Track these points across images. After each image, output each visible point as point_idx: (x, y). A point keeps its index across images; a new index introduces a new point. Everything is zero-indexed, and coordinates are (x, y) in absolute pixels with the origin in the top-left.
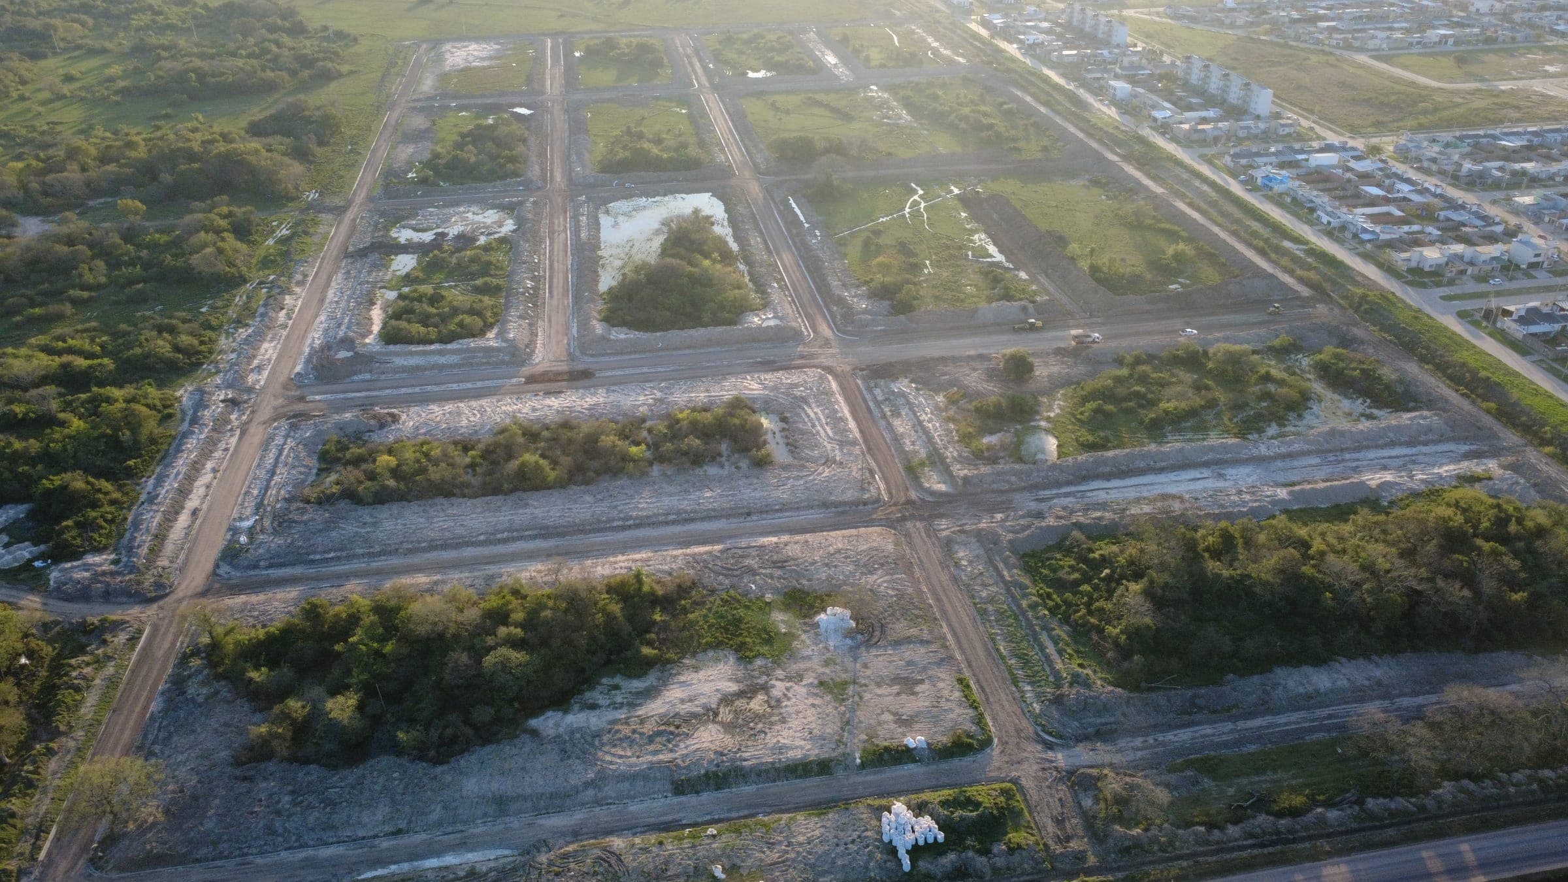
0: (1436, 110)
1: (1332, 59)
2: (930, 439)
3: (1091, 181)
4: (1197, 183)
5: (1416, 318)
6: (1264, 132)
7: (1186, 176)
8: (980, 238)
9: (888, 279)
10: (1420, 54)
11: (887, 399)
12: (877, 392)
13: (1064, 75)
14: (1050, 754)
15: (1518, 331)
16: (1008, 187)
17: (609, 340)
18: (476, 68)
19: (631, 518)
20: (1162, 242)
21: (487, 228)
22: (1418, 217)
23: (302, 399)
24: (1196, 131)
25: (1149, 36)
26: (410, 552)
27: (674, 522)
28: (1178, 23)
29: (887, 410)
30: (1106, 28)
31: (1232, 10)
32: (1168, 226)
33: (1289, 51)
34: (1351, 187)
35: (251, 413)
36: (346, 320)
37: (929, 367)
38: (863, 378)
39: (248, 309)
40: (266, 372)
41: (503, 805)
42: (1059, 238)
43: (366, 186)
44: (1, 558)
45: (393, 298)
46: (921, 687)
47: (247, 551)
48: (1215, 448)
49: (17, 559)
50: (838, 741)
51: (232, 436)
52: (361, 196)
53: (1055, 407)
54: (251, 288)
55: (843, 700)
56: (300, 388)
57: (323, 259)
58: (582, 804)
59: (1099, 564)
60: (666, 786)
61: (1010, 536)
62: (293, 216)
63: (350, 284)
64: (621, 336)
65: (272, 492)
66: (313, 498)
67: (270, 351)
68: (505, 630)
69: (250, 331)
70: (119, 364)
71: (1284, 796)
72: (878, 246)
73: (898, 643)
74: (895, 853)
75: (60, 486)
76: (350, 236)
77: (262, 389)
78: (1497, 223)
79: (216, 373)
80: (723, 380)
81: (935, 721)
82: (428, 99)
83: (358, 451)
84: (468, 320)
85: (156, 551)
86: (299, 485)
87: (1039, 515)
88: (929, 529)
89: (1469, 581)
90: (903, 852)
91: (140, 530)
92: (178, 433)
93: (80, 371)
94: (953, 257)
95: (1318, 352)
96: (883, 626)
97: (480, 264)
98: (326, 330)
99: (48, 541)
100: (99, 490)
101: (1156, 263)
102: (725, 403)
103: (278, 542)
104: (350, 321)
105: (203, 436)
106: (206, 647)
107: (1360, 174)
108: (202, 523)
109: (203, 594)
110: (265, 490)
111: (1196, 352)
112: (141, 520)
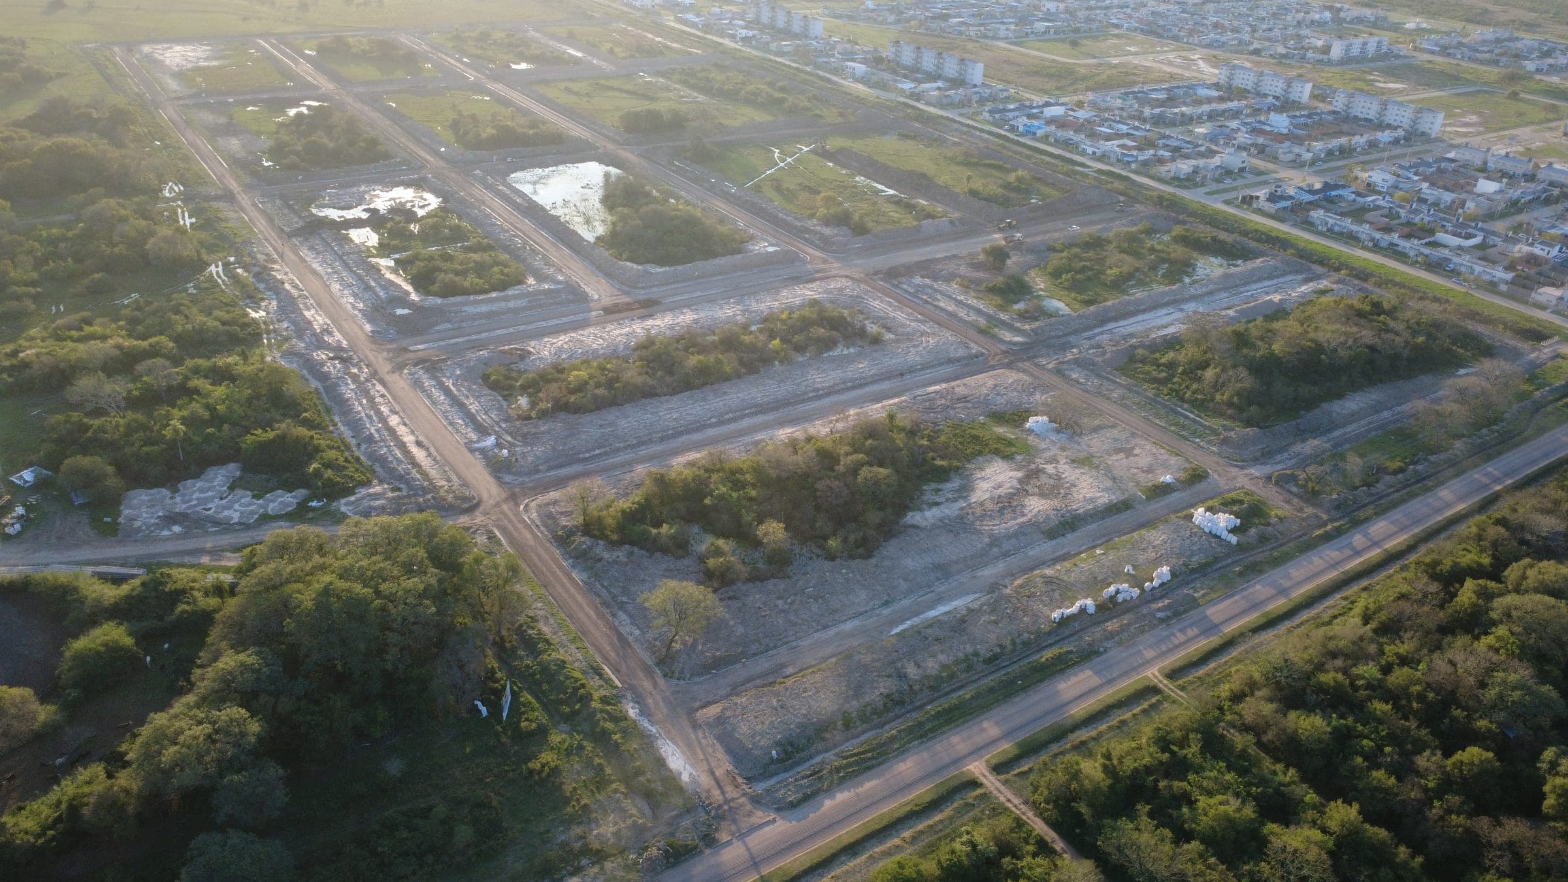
0: (1089, 77)
1: (982, 45)
2: (979, 311)
3: (899, 135)
4: (977, 133)
5: (1202, 207)
6: (992, 96)
9: (832, 211)
10: (1040, 41)
11: (918, 291)
12: (905, 286)
13: (795, 61)
14: (1246, 471)
15: (1271, 208)
16: (843, 142)
17: (652, 274)
19: (818, 390)
20: (997, 173)
22: (1148, 145)
23: (405, 350)
24: (945, 96)
26: (662, 439)
27: (853, 388)
29: (924, 297)
31: (873, 10)
34: (1087, 129)
35: (368, 366)
36: (373, 284)
37: (924, 267)
38: (882, 280)
39: (244, 286)
40: (336, 333)
41: (943, 570)
42: (923, 175)
43: (227, 176)
44: (265, 507)
45: (392, 263)
46: (1137, 451)
47: (517, 460)
48: (1164, 294)
49: (288, 505)
50: (1120, 488)
51: (374, 385)
52: (234, 185)
53: (1039, 282)
54: (220, 269)
55: (1097, 467)
56: (392, 341)
57: (266, 239)
58: (997, 558)
59: (1171, 365)
60: (1041, 536)
61: (1100, 359)
62: (178, 206)
63: (329, 257)
64: (658, 270)
65: (482, 417)
66: (533, 414)
67: (318, 318)
68: (850, 458)
69: (274, 303)
70: (176, 341)
71: (1388, 464)
72: (789, 190)
73: (1096, 430)
74: (1219, 537)
75: (278, 436)
76: (270, 220)
77: (352, 346)
78: (1198, 146)
79: (287, 339)
80: (777, 292)
81: (1166, 467)
82: (191, 96)
83: (530, 376)
84: (506, 270)
85: (425, 475)
86: (500, 409)
87: (1099, 346)
88: (1037, 365)
89: (1397, 333)
90: (1225, 535)
91: (391, 462)
92: (316, 389)
93: (144, 350)
94: (856, 193)
95: (1169, 232)
96: (1075, 422)
97: (451, 229)
98: (355, 295)
99: (306, 484)
100: (312, 437)
101: (1007, 186)
102: (802, 306)
103: (539, 450)
104: (379, 284)
105: (353, 386)
106: (576, 527)
107: (1086, 120)
108: (437, 450)
109: (513, 498)
110: (470, 418)
111: (1099, 238)
112: (382, 455)
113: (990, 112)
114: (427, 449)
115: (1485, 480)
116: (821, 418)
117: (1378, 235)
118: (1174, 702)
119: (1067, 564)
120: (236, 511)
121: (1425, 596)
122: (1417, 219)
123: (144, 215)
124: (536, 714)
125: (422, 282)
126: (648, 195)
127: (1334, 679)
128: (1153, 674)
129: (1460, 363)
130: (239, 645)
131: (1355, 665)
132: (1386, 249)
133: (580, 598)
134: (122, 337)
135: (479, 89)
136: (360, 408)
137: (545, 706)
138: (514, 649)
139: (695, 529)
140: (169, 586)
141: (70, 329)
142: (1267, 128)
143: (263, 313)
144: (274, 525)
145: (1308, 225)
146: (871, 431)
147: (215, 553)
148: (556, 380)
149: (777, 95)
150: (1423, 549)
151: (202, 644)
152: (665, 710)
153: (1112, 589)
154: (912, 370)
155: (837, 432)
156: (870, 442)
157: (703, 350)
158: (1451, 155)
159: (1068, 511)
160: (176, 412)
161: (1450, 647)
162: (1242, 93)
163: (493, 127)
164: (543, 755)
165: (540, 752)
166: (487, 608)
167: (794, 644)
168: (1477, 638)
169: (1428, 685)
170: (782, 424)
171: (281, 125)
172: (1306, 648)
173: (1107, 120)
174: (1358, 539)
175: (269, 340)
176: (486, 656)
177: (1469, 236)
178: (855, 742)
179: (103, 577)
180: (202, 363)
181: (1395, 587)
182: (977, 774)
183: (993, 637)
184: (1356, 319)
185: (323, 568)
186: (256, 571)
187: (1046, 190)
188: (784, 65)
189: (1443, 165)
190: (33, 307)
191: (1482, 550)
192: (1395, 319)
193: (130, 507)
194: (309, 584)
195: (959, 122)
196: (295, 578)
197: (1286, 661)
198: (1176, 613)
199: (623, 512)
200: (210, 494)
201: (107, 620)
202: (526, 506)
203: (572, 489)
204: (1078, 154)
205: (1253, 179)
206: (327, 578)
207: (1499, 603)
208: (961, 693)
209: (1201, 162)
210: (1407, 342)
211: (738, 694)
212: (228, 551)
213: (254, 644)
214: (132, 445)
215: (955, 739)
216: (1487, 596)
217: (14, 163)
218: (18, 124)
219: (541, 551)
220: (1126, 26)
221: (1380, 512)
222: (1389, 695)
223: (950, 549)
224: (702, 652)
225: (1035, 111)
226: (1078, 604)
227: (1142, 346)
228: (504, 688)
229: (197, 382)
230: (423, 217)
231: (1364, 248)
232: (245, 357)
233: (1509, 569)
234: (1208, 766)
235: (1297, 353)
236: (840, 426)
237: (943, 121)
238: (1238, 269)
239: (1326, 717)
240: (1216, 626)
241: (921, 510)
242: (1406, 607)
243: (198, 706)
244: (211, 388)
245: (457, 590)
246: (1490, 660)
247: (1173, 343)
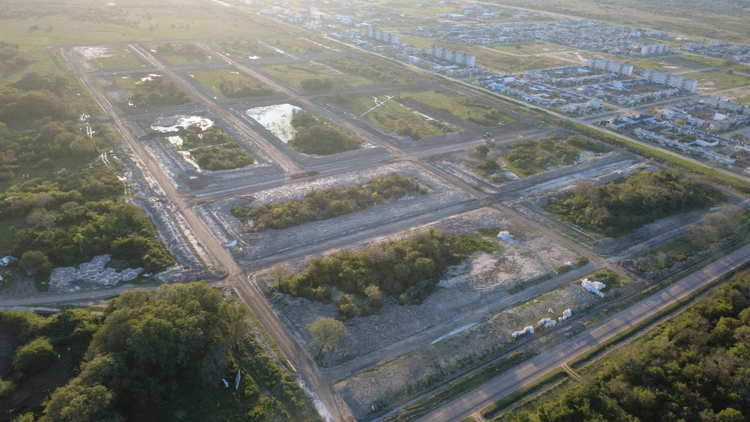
0: (526, 63)
1: (475, 48)
2: (474, 178)
3: (435, 91)
4: (472, 90)
5: (582, 126)
6: (479, 72)
9: (403, 128)
10: (502, 46)
12: (438, 166)
14: (607, 260)
15: (615, 127)
16: (408, 95)
17: (313, 159)
19: (395, 217)
20: (482, 110)
22: (555, 96)
23: (194, 197)
24: (455, 72)
26: (319, 242)
27: (413, 217)
29: (447, 171)
30: (388, 37)
31: (423, 31)
34: (525, 88)
35: (175, 205)
36: (179, 164)
37: (447, 156)
38: (427, 162)
39: (116, 165)
40: (161, 188)
41: (458, 310)
42: (447, 111)
43: (111, 110)
44: (122, 276)
45: (189, 154)
46: (553, 249)
47: (247, 253)
48: (565, 169)
49: (132, 275)
50: (545, 268)
51: (178, 214)
52: (114, 115)
53: (503, 164)
54: (106, 156)
55: (534, 257)
56: (187, 193)
57: (129, 142)
58: (485, 304)
59: (569, 206)
60: (506, 293)
61: (534, 202)
62: (87, 125)
63: (158, 150)
64: (318, 157)
65: (230, 231)
66: (255, 230)
67: (152, 181)
68: (411, 253)
69: (131, 173)
70: (82, 193)
71: (678, 256)
72: (381, 118)
73: (532, 238)
74: (595, 294)
75: (129, 241)
76: (131, 132)
77: (168, 195)
78: (579, 96)
79: (136, 191)
80: (376, 168)
81: (568, 258)
82: (95, 72)
83: (254, 210)
84: (244, 157)
85: (201, 261)
86: (239, 227)
87: (533, 196)
88: (503, 205)
89: (679, 190)
90: (598, 292)
91: (185, 254)
92: (150, 217)
93: (66, 197)
94: (414, 119)
95: (566, 138)
96: (522, 234)
97: (218, 137)
98: (171, 169)
99: (142, 264)
100: (146, 241)
101: (487, 116)
102: (388, 175)
103: (258, 248)
104: (182, 164)
105: (167, 215)
106: (276, 288)
107: (525, 84)
108: (208, 248)
109: (244, 272)
110: (225, 231)
111: (532, 142)
112: (180, 250)
113: (479, 80)
114: (203, 247)
115: (727, 265)
116: (396, 232)
117: (668, 141)
118: (575, 380)
119: (519, 308)
120: (107, 279)
121: (700, 326)
122: (686, 133)
123: (70, 129)
124: (253, 386)
125: (203, 163)
126: (313, 120)
127: (656, 370)
128: (564, 365)
129: (712, 205)
130: (104, 351)
131: (666, 362)
132: (672, 147)
133: (276, 325)
134: (56, 190)
135: (233, 68)
136: (170, 226)
137: (257, 382)
138: (243, 351)
139: (334, 289)
140: (72, 318)
141: (30, 187)
142: (612, 88)
143: (125, 178)
144: (126, 286)
145: (633, 135)
146: (421, 240)
147: (96, 300)
148: (267, 212)
149: (376, 71)
150: (697, 300)
151: (86, 349)
152: (318, 384)
153: (542, 321)
154: (441, 208)
155: (405, 239)
156: (421, 245)
157: (339, 197)
158: (702, 101)
159: (520, 280)
160: (80, 229)
161: (715, 354)
162: (600, 71)
163: (240, 87)
164: (256, 408)
165: (255, 406)
166: (230, 331)
167: (383, 349)
168: (728, 348)
169: (704, 373)
170: (378, 235)
171: (138, 86)
172: (641, 353)
173: (535, 84)
174: (664, 295)
175: (127, 192)
176: (228, 355)
177: (712, 141)
178: (414, 401)
179: (40, 313)
180: (95, 203)
181: (684, 321)
182: (476, 419)
183: (483, 346)
184: (659, 183)
185: (147, 311)
186: (115, 312)
187: (506, 118)
188: (380, 57)
189: (698, 106)
190: (14, 175)
191: (728, 302)
192: (678, 183)
193: (55, 277)
194: (141, 320)
195: (464, 85)
196: (133, 316)
197: (631, 360)
198: (575, 333)
199: (299, 280)
200: (95, 270)
201: (40, 335)
202: (251, 276)
203: (273, 268)
204: (521, 100)
205: (605, 112)
206: (149, 316)
207: (738, 330)
208: (467, 375)
209: (581, 105)
210: (684, 194)
211: (355, 376)
212: (102, 299)
213: (112, 351)
214: (58, 245)
215: (465, 400)
216: (732, 326)
217: (9, 105)
218: (12, 85)
219: (257, 299)
220: (543, 38)
221: (674, 281)
222: (685, 379)
223: (462, 299)
224: (337, 353)
225: (500, 79)
226: (525, 329)
227: (554, 196)
228: (237, 372)
229: (91, 213)
230: (205, 131)
231: (661, 147)
232: (115, 201)
233: (742, 312)
234: (594, 416)
235: (631, 200)
236: (406, 236)
237: (456, 84)
238: (600, 157)
239: (653, 390)
240: (595, 340)
241: (446, 279)
242: (692, 332)
243: (81, 384)
244: (97, 216)
245: (215, 321)
246: (736, 361)
247: (569, 194)
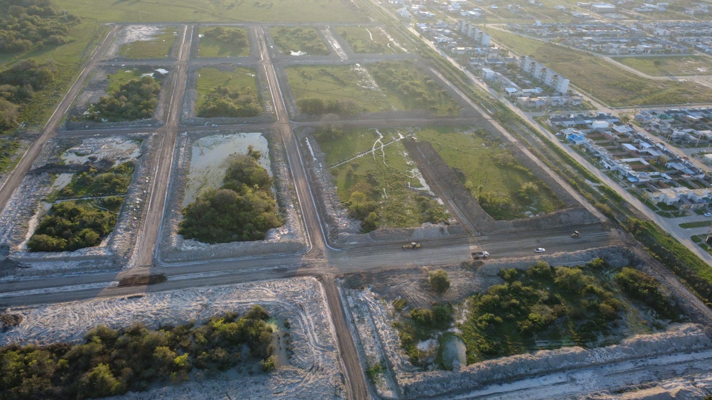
0: (651, 93)
1: (593, 58)
2: (382, 347)
3: (476, 132)
4: (534, 136)
5: (669, 242)
6: (566, 104)
7: (527, 131)
8: (415, 171)
9: (361, 204)
10: (636, 58)
11: (356, 307)
12: (350, 299)
13: (458, 62)
16: (430, 135)
17: (180, 251)
18: (142, 42)
20: (518, 179)
21: (122, 154)
22: (656, 165)
24: (531, 102)
25: (500, 40)
28: (514, 33)
29: (355, 316)
30: (479, 36)
31: (540, 27)
32: (521, 168)
33: (570, 53)
34: (617, 144)
42: (461, 174)
43: (56, 121)
48: (566, 356)
52: (51, 128)
53: (463, 316)
57: (12, 175)
63: (24, 196)
72: (355, 176)
76: (34, 158)
94: (399, 186)
101: (515, 196)
107: (621, 135)
111: (550, 269)
113: (553, 119)
187: (546, 202)
195: (527, 125)
204: (596, 167)
209: (692, 192)
237: (516, 122)
238: (657, 335)
